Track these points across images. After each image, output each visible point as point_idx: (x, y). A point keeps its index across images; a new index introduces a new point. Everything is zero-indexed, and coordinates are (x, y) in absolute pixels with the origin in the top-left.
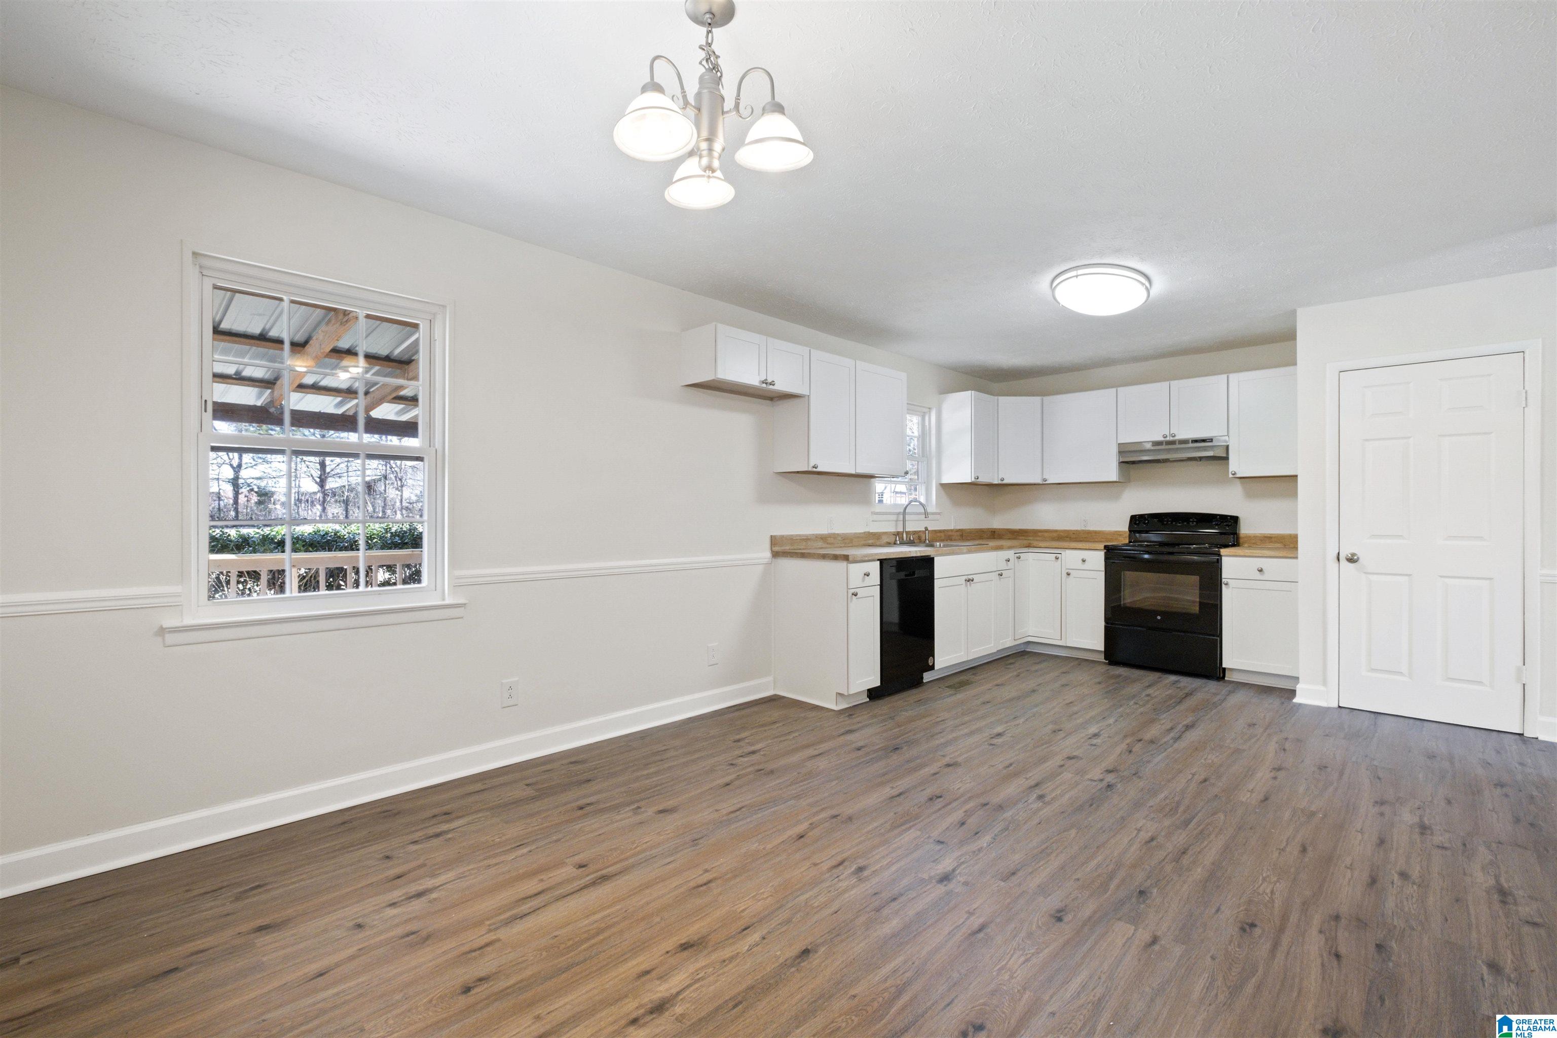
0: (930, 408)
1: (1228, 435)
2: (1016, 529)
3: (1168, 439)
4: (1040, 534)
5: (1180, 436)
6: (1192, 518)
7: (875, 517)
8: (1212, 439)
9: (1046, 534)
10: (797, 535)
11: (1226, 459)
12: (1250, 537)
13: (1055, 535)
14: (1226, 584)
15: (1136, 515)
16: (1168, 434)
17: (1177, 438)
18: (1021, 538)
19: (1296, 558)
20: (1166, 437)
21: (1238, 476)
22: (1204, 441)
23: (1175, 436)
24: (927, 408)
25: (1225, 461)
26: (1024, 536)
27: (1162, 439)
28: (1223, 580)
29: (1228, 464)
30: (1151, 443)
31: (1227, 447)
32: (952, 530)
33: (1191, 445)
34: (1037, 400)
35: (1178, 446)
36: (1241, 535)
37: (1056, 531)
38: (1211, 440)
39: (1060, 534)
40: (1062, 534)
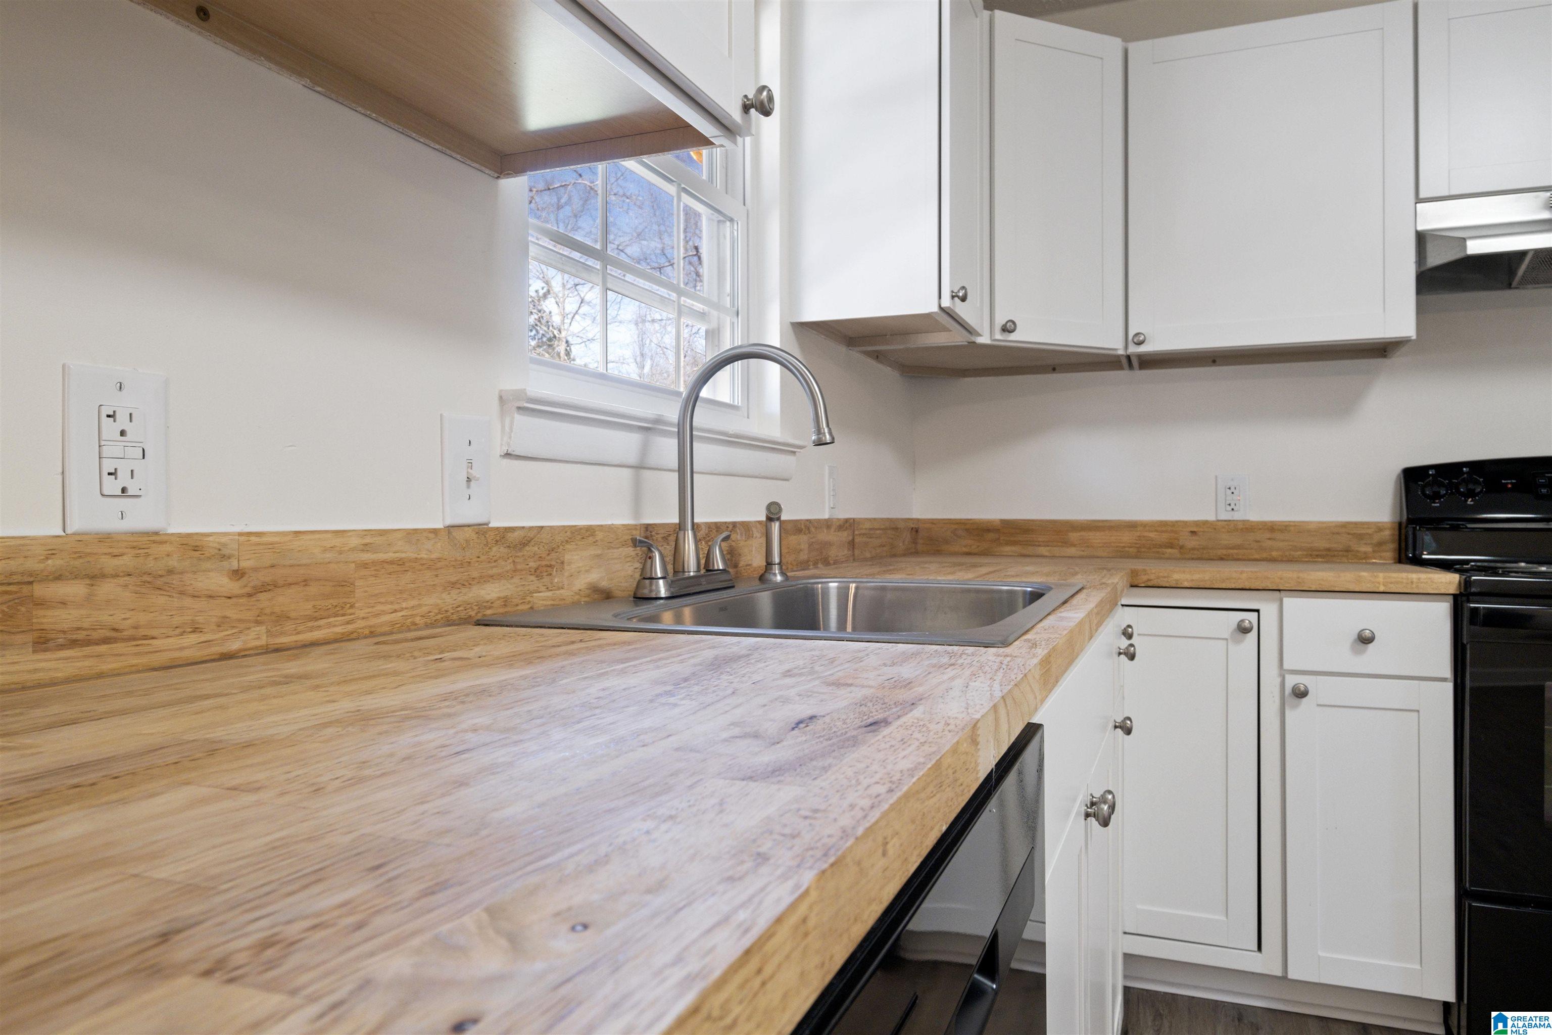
2: (989, 522)
4: (1074, 536)
9: (1096, 538)
13: (1127, 537)
15: (1422, 468)
18: (1008, 549)
26: (1014, 543)
37: (1132, 526)
39: (1146, 534)
40: (1152, 535)
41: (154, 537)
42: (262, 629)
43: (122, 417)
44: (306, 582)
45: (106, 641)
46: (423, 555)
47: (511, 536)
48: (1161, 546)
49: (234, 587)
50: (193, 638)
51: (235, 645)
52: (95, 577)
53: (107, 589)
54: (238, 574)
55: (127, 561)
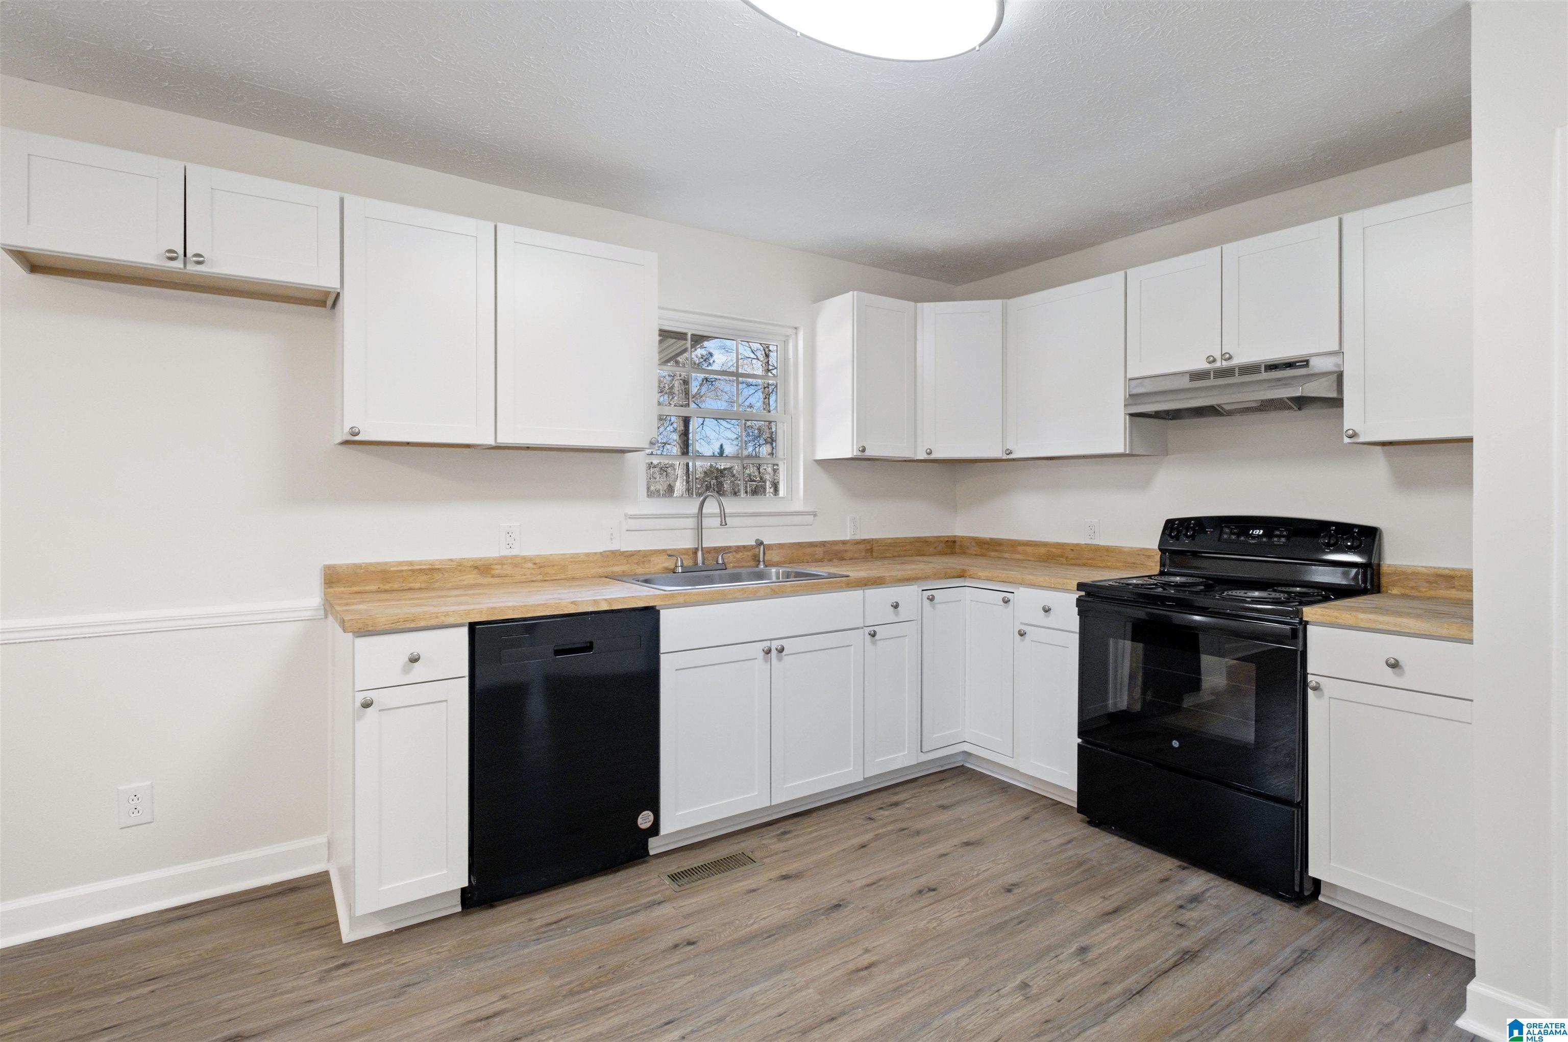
0: (796, 328)
1: (1339, 353)
3: (1218, 364)
4: (1020, 548)
5: (1241, 359)
6: (1278, 529)
7: (633, 524)
8: (1307, 361)
9: (1029, 550)
10: (400, 563)
11: (1337, 402)
12: (1403, 573)
13: (1043, 551)
14: (1316, 689)
15: (1175, 520)
16: (1217, 355)
17: (1236, 362)
18: (993, 554)
19: (1470, 641)
20: (1214, 361)
21: (1362, 439)
22: (1290, 365)
23: (1230, 358)
24: (789, 327)
25: (1334, 410)
26: (996, 551)
27: (1206, 366)
28: (1310, 678)
29: (1341, 416)
30: (1187, 377)
31: (1340, 376)
32: (844, 542)
33: (1264, 375)
34: (997, 303)
35: (1237, 379)
36: (1384, 569)
37: (1045, 544)
38: (1306, 363)
39: (1051, 549)
40: (1054, 550)
41: (516, 556)
42: (541, 576)
43: (510, 533)
44: (553, 566)
45: (505, 576)
46: (591, 559)
47: (626, 554)
48: (1057, 556)
49: (535, 567)
50: (524, 577)
51: (535, 579)
52: (503, 564)
53: (506, 566)
54: (535, 564)
55: (509, 561)
